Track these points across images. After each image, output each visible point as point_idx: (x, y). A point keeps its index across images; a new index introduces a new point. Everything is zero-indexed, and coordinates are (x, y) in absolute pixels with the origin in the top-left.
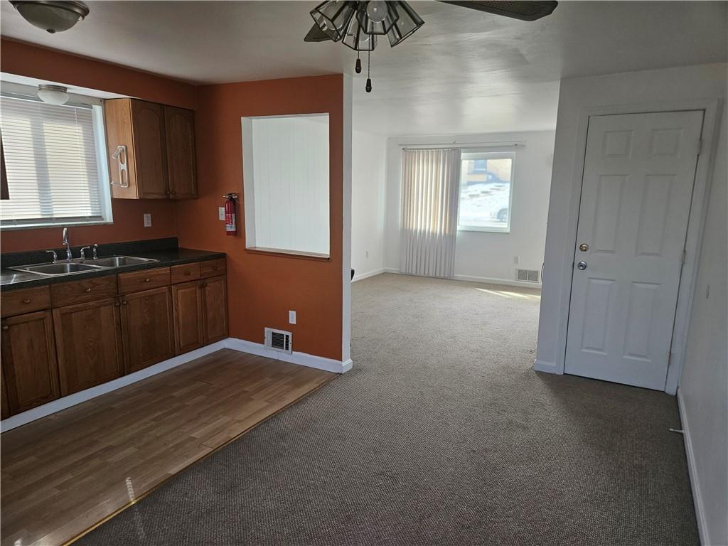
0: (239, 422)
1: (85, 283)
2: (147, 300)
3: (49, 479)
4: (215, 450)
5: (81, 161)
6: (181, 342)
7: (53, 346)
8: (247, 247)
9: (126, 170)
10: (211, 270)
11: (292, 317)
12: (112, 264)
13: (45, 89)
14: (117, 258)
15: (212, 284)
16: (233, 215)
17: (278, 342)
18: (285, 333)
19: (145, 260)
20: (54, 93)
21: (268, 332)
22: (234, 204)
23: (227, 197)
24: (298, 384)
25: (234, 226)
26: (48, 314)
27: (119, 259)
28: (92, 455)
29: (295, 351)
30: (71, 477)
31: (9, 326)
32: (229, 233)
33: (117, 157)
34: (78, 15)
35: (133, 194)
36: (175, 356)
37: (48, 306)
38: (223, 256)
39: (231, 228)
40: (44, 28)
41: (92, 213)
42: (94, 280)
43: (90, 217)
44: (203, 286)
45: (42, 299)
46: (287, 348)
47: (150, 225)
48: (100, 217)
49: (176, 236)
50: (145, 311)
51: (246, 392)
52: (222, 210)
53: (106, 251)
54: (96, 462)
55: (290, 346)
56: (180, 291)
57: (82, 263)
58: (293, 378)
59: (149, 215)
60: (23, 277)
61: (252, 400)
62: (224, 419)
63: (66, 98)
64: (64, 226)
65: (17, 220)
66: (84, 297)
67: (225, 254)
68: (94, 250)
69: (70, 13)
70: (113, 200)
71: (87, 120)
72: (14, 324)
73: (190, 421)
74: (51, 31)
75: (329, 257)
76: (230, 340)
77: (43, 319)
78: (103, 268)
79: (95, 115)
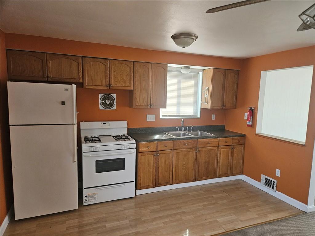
0: (241, 221)
1: (186, 141)
2: (208, 151)
3: (161, 218)
4: (227, 232)
5: (192, 94)
6: (220, 172)
7: (172, 164)
8: (256, 133)
9: (207, 97)
10: (238, 142)
11: (278, 173)
12: (197, 135)
13: (183, 68)
14: (199, 132)
15: (237, 148)
16: (251, 117)
17: (268, 183)
18: (273, 180)
19: (210, 134)
20: (186, 69)
21: (263, 177)
22: (252, 112)
23: (249, 109)
24: (277, 210)
25: (251, 122)
26: (172, 151)
27: (200, 132)
28: (177, 213)
29: (277, 191)
30: (169, 220)
31: (159, 154)
32: (248, 125)
33: (205, 92)
34: (194, 39)
35: (208, 107)
36: (217, 178)
37: (172, 148)
38: (244, 135)
39: (249, 123)
40: (181, 47)
41: (194, 113)
42: (189, 141)
43: (192, 115)
44: (233, 149)
45: (170, 145)
46: (273, 188)
47: (214, 119)
48: (196, 115)
49: (224, 124)
50: (206, 156)
51: (247, 206)
52: (246, 114)
53: (196, 129)
54: (178, 217)
55: (275, 187)
56: (222, 150)
57: (187, 133)
58: (274, 206)
59: (214, 115)
60: (166, 136)
61: (249, 211)
62: (233, 217)
63: (190, 70)
64: (183, 118)
65: (169, 115)
66: (185, 147)
67: (245, 135)
68: (192, 128)
69: (191, 39)
70: (201, 109)
71: (196, 79)
72: (161, 154)
73: (218, 212)
74: (184, 47)
75: (304, 144)
76: (243, 176)
77: (170, 153)
78: (193, 136)
79: (199, 76)
